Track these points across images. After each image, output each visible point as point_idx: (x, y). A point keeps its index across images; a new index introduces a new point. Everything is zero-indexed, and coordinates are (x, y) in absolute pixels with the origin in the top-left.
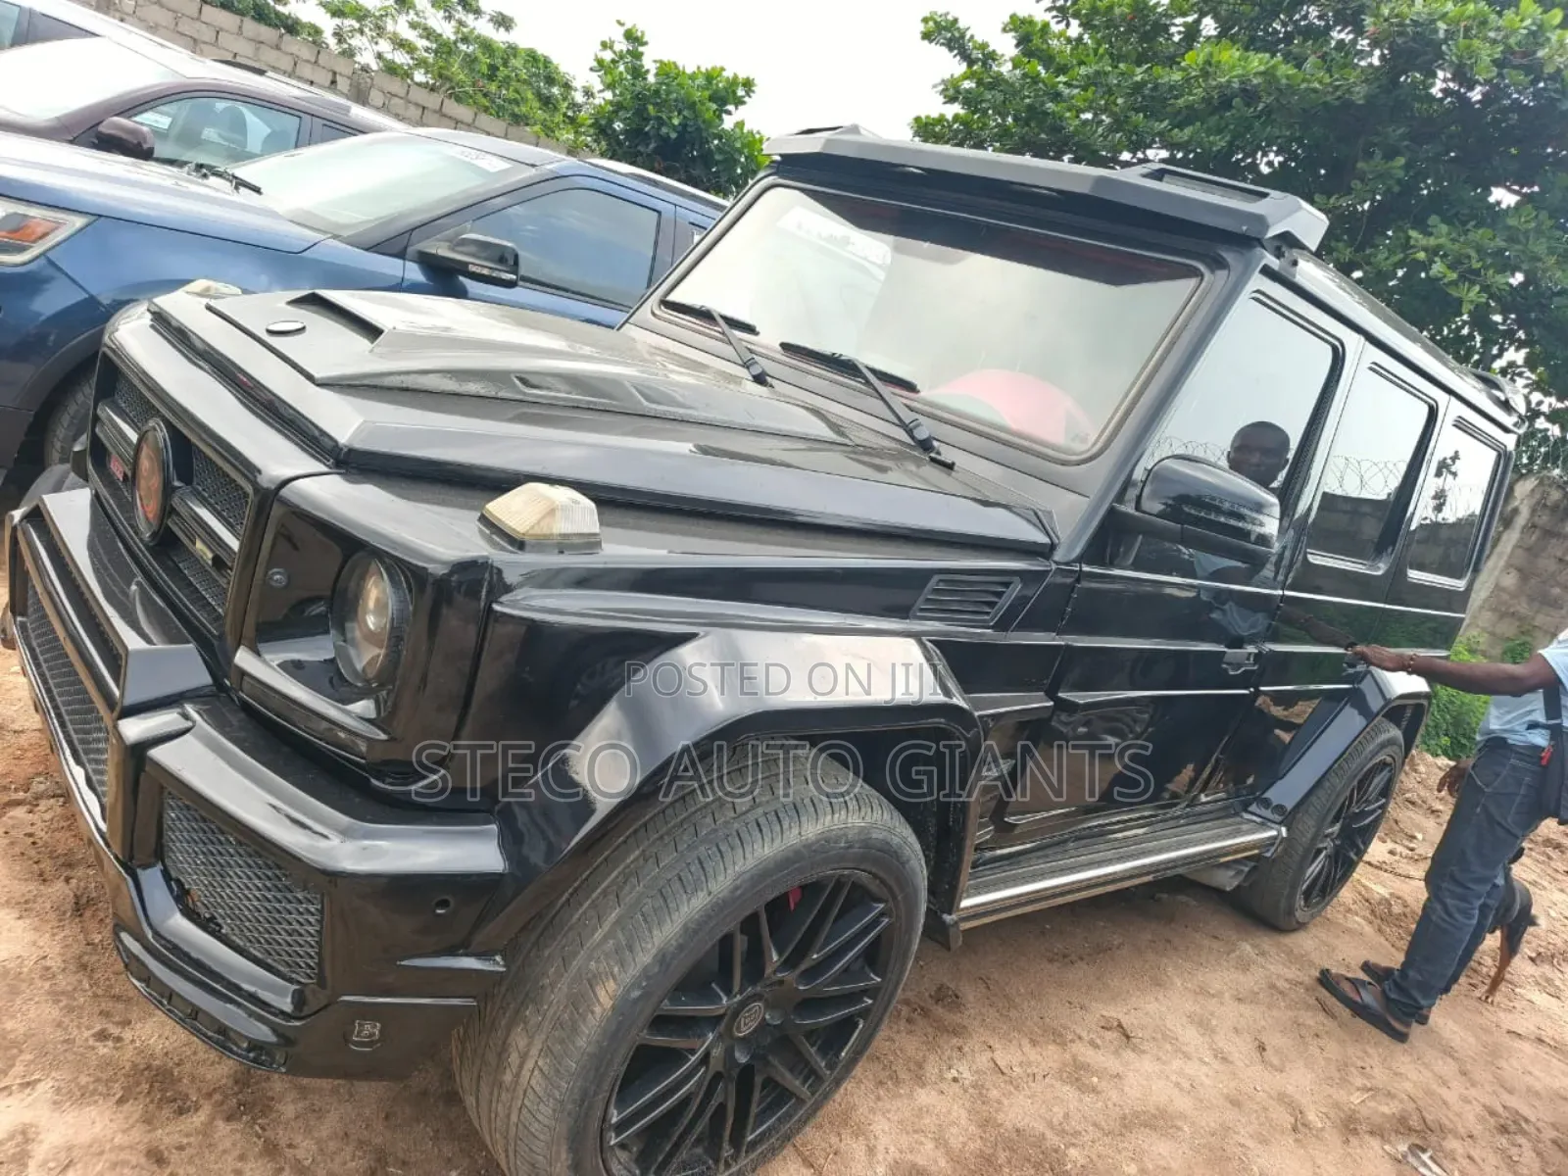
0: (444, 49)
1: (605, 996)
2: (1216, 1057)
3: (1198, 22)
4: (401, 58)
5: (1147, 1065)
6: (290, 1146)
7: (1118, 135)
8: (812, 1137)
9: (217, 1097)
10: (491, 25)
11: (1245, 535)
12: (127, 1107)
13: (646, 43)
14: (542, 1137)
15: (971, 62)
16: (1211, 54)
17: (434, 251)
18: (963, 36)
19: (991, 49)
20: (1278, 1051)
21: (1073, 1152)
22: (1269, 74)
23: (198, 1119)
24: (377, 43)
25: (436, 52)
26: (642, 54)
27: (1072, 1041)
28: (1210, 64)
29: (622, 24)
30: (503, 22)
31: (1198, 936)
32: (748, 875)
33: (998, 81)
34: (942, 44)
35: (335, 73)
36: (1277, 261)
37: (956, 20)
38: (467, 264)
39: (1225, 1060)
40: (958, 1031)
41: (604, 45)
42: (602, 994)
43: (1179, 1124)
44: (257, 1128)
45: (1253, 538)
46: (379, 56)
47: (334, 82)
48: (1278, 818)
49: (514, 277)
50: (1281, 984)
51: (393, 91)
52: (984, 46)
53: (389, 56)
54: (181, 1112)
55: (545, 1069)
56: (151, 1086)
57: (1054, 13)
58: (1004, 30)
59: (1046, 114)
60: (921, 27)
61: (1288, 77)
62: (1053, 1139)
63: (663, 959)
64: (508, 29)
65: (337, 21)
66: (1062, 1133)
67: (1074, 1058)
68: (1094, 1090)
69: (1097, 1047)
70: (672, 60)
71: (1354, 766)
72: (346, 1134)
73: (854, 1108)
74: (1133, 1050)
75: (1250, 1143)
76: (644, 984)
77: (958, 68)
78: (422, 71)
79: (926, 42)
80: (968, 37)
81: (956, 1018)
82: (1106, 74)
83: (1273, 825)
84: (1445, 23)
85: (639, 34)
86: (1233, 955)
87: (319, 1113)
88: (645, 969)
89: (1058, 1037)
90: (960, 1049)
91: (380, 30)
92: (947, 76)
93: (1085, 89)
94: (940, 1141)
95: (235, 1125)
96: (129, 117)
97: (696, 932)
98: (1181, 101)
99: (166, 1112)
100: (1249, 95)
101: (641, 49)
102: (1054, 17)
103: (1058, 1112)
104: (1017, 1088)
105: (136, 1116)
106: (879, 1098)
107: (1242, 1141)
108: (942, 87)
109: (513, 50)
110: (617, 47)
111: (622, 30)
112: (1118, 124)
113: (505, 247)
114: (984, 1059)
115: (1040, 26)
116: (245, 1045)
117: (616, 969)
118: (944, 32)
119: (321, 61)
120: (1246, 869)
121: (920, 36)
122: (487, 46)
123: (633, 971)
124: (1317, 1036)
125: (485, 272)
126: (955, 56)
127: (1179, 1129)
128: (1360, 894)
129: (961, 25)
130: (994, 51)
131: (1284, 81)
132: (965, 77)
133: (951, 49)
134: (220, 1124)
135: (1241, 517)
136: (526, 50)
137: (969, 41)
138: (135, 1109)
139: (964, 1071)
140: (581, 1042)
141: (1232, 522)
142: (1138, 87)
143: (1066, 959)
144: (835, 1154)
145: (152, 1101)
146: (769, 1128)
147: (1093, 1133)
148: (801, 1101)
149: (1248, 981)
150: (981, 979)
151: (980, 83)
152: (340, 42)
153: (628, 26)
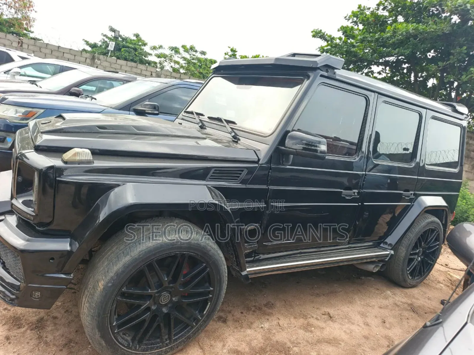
0: (189, 62)
1: (101, 285)
2: (364, 324)
3: (396, 18)
4: (177, 66)
5: (336, 326)
6: (46, 337)
7: (375, 55)
8: (206, 342)
9: (30, 324)
10: (200, 54)
11: (316, 151)
12: (5, 326)
13: (237, 51)
14: (89, 327)
15: (328, 41)
16: (395, 26)
17: (137, 108)
18: (324, 34)
19: (332, 37)
20: (390, 323)
21: (295, 349)
22: (416, 29)
23: (22, 330)
24: (170, 64)
25: (187, 63)
26: (236, 55)
27: (310, 318)
28: (395, 29)
29: (230, 48)
30: (203, 53)
31: (371, 289)
32: (144, 251)
33: (337, 45)
34: (318, 38)
35: (152, 72)
36: (327, 73)
37: (321, 30)
38: (145, 110)
39: (368, 325)
40: (269, 314)
41: (226, 54)
42: (100, 284)
43: (341, 343)
44: (38, 332)
45: (319, 152)
46: (171, 67)
47: (152, 74)
48: (390, 248)
49: (158, 112)
50: (399, 303)
51: (167, 75)
52: (330, 36)
53: (173, 66)
54: (19, 328)
55: (87, 306)
56: (13, 321)
57: (353, 23)
58: (338, 31)
59: (351, 52)
60: (312, 34)
61: (423, 29)
62: (289, 344)
63: (117, 274)
64: (205, 55)
65: (160, 59)
66: (293, 343)
67: (308, 323)
68: (311, 332)
69: (318, 320)
70: (245, 55)
71: (417, 230)
72: (63, 335)
73: (223, 334)
74: (332, 321)
75: (368, 350)
76: (112, 282)
77: (324, 44)
78: (182, 69)
79: (314, 38)
80: (325, 34)
81: (270, 311)
82: (366, 37)
83: (388, 250)
84: (469, 4)
85: (235, 49)
86: (382, 295)
87: (57, 330)
88: (112, 277)
89: (305, 317)
90: (268, 319)
91: (171, 60)
92: (320, 46)
93: (362, 43)
94: (249, 344)
95: (33, 332)
96: (78, 87)
97: (128, 267)
98: (391, 42)
99: (15, 328)
100: (415, 37)
101: (236, 53)
102: (354, 24)
103: (294, 337)
104: (282, 330)
105: (6, 328)
106: (234, 332)
107: (364, 349)
108: (319, 49)
109: (206, 59)
110: (229, 54)
111: (230, 49)
112: (374, 51)
113: (155, 105)
114: (275, 322)
115: (350, 28)
116: (9, 299)
117: (104, 278)
118: (318, 34)
119: (148, 70)
120: (381, 265)
121: (312, 36)
122: (199, 60)
123: (108, 278)
124: (408, 319)
125: (150, 112)
126: (322, 40)
127: (340, 344)
128: (448, 278)
129: (323, 31)
130: (334, 37)
131: (422, 30)
132: (327, 46)
133: (321, 39)
134: (29, 331)
135: (316, 146)
136: (209, 60)
137: (326, 35)
138: (6, 327)
139: (266, 325)
140: (96, 298)
141: (313, 148)
142: (377, 40)
143: (318, 295)
144: (211, 346)
145: (12, 325)
146: (182, 335)
147: (305, 343)
148: (193, 327)
149: (385, 302)
150: (284, 300)
151: (331, 46)
152: (160, 65)
153: (231, 48)
